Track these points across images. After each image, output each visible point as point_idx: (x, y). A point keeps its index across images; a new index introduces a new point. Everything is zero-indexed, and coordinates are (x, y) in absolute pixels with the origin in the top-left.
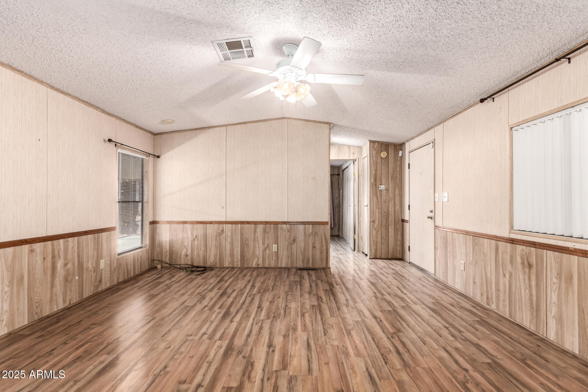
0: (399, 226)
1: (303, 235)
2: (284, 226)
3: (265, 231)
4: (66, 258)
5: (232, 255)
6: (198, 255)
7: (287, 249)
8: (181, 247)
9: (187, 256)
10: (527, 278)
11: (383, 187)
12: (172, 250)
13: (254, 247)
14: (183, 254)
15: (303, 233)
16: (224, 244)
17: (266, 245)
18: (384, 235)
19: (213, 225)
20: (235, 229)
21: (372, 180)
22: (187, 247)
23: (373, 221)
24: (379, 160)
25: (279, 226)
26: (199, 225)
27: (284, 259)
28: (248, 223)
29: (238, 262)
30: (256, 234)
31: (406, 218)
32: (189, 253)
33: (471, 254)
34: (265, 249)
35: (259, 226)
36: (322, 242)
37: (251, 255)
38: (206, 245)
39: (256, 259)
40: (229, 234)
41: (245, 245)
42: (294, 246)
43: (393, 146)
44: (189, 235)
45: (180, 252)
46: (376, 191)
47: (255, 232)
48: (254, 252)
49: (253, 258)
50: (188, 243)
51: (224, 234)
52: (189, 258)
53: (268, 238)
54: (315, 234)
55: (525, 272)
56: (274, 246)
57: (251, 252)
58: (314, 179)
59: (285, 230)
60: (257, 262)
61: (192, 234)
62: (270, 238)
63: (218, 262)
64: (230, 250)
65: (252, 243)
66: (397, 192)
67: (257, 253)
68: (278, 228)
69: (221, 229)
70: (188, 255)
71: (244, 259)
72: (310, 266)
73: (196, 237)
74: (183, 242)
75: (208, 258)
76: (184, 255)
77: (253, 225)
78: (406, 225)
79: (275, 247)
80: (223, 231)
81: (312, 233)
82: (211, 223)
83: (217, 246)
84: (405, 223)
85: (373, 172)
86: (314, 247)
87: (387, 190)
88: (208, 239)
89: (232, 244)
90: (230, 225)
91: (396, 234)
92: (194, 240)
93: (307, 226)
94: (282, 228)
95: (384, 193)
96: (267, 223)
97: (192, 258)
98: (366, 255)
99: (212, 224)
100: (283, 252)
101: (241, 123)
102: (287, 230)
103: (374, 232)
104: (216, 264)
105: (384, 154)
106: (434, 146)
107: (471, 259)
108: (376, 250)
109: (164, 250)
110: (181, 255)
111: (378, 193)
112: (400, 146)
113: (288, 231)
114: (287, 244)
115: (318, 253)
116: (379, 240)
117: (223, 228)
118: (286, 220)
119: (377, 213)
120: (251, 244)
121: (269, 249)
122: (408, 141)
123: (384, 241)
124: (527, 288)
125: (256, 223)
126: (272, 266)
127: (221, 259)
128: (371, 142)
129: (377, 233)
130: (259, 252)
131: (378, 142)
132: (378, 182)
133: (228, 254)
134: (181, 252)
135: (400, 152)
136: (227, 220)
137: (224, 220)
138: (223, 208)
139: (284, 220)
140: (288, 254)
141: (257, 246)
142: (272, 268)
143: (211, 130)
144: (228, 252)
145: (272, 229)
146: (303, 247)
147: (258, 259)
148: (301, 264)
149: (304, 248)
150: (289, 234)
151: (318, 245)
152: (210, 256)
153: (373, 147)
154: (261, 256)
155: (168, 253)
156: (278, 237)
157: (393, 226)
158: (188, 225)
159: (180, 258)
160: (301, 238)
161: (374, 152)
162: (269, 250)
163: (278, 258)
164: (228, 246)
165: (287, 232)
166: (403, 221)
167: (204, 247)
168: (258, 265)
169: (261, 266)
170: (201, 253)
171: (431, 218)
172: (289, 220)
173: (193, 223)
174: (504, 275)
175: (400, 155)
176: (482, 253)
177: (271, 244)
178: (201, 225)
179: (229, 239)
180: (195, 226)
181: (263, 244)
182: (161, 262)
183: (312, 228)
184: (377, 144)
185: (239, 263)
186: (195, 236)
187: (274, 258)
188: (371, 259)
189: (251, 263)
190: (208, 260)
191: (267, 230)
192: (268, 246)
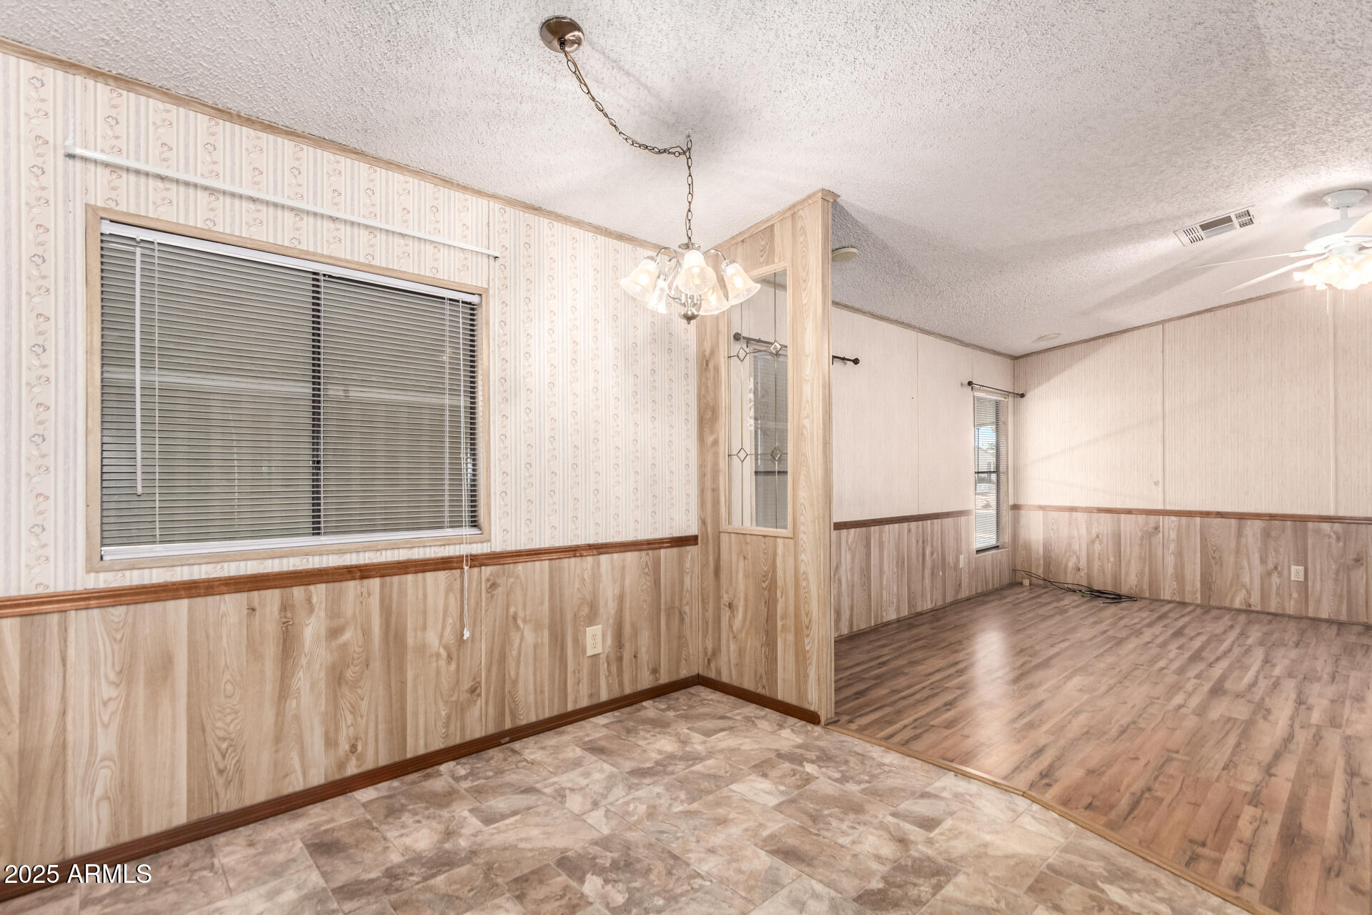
2: (1325, 526)
3: (1266, 534)
4: (932, 546)
5: (1180, 577)
6: (1102, 570)
7: (1336, 580)
8: (1066, 551)
9: (1079, 569)
12: (1050, 557)
13: (1238, 567)
14: (1070, 565)
16: (1160, 553)
17: (1270, 566)
19: (1133, 516)
20: (1188, 527)
22: (1078, 553)
25: (1311, 525)
26: (1103, 515)
27: (1324, 600)
28: (1220, 515)
29: (1195, 594)
30: (1244, 540)
32: (1083, 564)
34: (1269, 574)
35: (1249, 522)
37: (1229, 582)
38: (1118, 554)
39: (1244, 591)
40: (1173, 535)
41: (1213, 561)
42: (1359, 573)
44: (1083, 531)
45: (1064, 562)
47: (1240, 534)
48: (1237, 576)
49: (1234, 589)
50: (1080, 546)
51: (1161, 535)
52: (1082, 573)
53: (1276, 551)
56: (1294, 568)
57: (1230, 574)
59: (1330, 536)
60: (1245, 599)
61: (1089, 531)
62: (1282, 549)
63: (1146, 587)
64: (1176, 568)
65: (1232, 559)
67: (1246, 580)
68: (1305, 530)
69: (1153, 525)
70: (1081, 568)
71: (1210, 589)
73: (1098, 537)
74: (1070, 545)
75: (1123, 577)
76: (1073, 569)
77: (1233, 522)
79: (1297, 570)
80: (1157, 528)
82: (1129, 512)
83: (1145, 558)
88: (1122, 542)
89: (1179, 554)
90: (1173, 518)
92: (1093, 542)
94: (1318, 531)
96: (1272, 517)
97: (1089, 576)
99: (1132, 514)
100: (1321, 585)
101: (1199, 313)
102: (1334, 536)
104: (1142, 590)
109: (1034, 556)
110: (1066, 566)
113: (1339, 539)
114: (1334, 567)
117: (1157, 522)
118: (1330, 513)
120: (1230, 560)
121: (1280, 573)
125: (1241, 517)
126: (1291, 611)
127: (1153, 583)
130: (1251, 577)
133: (1169, 573)
134: (1067, 561)
136: (1168, 508)
137: (1160, 507)
138: (1156, 483)
139: (1325, 513)
140: (1339, 591)
141: (1245, 563)
142: (1290, 616)
143: (1126, 335)
144: (1170, 570)
145: (1289, 531)
147: (1249, 593)
150: (1341, 544)
152: (1127, 574)
154: (1257, 586)
155: (1042, 562)
156: (1305, 550)
158: (1079, 514)
159: (1066, 573)
162: (1279, 577)
163: (1307, 598)
164: (1170, 561)
165: (1333, 540)
167: (1115, 557)
168: (1250, 606)
169: (1259, 608)
170: (1109, 568)
172: (1342, 514)
173: (1089, 510)
177: (1286, 564)
178: (1109, 516)
179: (1172, 547)
180: (1096, 515)
181: (1263, 561)
182: (1029, 574)
185: (1199, 595)
186: (1094, 535)
187: (1295, 595)
189: (1229, 598)
190: (1123, 582)
191: (1273, 534)
192: (1276, 568)
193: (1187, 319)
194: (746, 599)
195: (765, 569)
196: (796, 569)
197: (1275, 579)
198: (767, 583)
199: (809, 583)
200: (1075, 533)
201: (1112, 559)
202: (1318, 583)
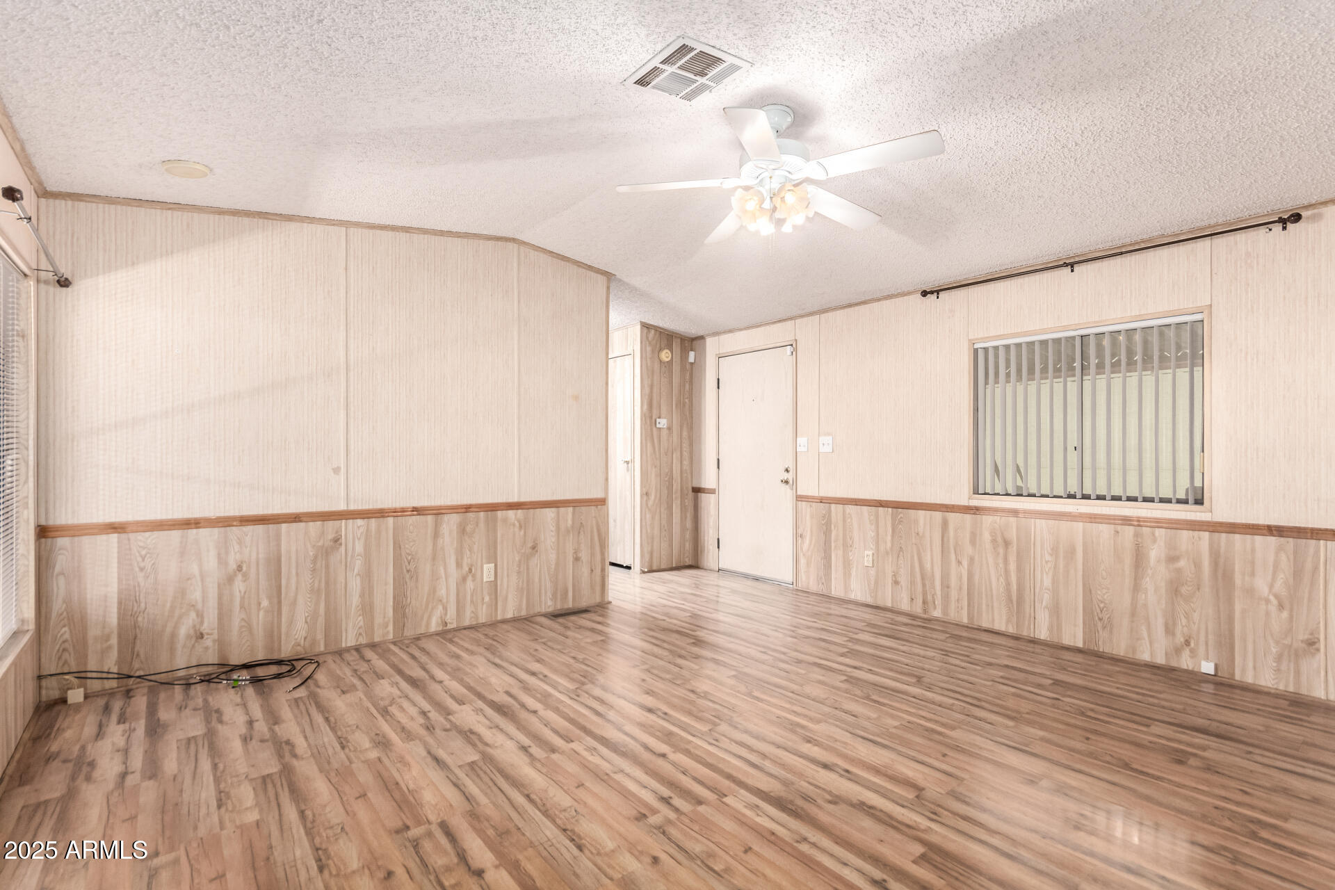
0: (689, 502)
1: (553, 534)
2: (511, 513)
3: (462, 531)
5: (367, 609)
6: (248, 626)
7: (519, 572)
8: (173, 608)
9: (201, 636)
10: (1001, 561)
11: (663, 423)
12: (135, 626)
13: (435, 577)
14: (183, 631)
15: (553, 529)
16: (341, 579)
17: (466, 569)
18: (664, 522)
19: (302, 525)
20: (379, 531)
21: (645, 407)
22: (200, 606)
23: (647, 494)
24: (657, 366)
25: (499, 514)
26: (249, 529)
27: (510, 597)
28: (418, 511)
29: (387, 627)
30: (440, 541)
31: (709, 485)
32: (210, 623)
33: (889, 538)
34: (464, 579)
35: (446, 517)
36: (592, 547)
37: (425, 600)
38: (277, 593)
39: (440, 607)
40: (359, 548)
41: (408, 576)
42: (534, 561)
43: (679, 340)
44: (211, 562)
45: (169, 630)
46: (652, 430)
47: (436, 535)
48: (434, 590)
49: (430, 607)
50: (205, 594)
51: (343, 549)
52: (208, 642)
53: (470, 550)
54: (579, 528)
55: (998, 554)
56: (486, 566)
59: (514, 525)
60: (441, 617)
61: (222, 561)
62: (476, 547)
63: (320, 637)
64: (362, 595)
65: (428, 568)
66: (685, 434)
67: (442, 592)
68: (495, 520)
69: (330, 536)
70: (204, 632)
71: (404, 615)
72: (570, 604)
73: (239, 568)
74: (182, 592)
75: (284, 630)
76: (188, 637)
77: (430, 518)
78: (707, 501)
79: (488, 568)
80: (336, 540)
81: (573, 527)
82: (296, 518)
83: (319, 589)
84: (703, 496)
85: (647, 390)
86: (577, 559)
87: (669, 428)
88: (284, 569)
89: (367, 575)
90: (360, 522)
91: (683, 519)
92: (230, 579)
93: (562, 510)
94: (505, 520)
95: (665, 433)
96: (467, 508)
97: (222, 643)
98: (629, 568)
99: (301, 521)
100: (508, 581)
101: (394, 228)
102: (517, 524)
103: (648, 516)
104: (314, 642)
105: (665, 355)
106: (795, 351)
107: (889, 545)
108: (651, 553)
109: (93, 633)
110: (173, 636)
111: (655, 432)
112: (691, 343)
113: (521, 527)
114: (517, 559)
115: (585, 571)
116: (656, 532)
117: (338, 531)
118: (515, 499)
119: (654, 477)
120: (426, 570)
121: (474, 576)
122: (709, 335)
123: (664, 533)
124: (1001, 575)
125: (438, 512)
126: (482, 620)
127: (332, 626)
128: (646, 326)
129: (653, 518)
130: (447, 589)
131: (656, 328)
132: (655, 412)
133: (354, 606)
134: (176, 627)
135: (692, 355)
136: (352, 507)
137: (342, 507)
138: (336, 470)
139: (511, 500)
140: (521, 584)
141: (442, 572)
142: (484, 625)
143: (293, 226)
144: (355, 600)
145: (482, 525)
146: (553, 564)
147: (445, 609)
148: (550, 603)
149: (557, 564)
150: (522, 533)
151: (584, 556)
152: (291, 622)
153: (647, 338)
154: (453, 598)
155: (114, 641)
156: (495, 542)
157: (679, 502)
158: (203, 532)
159: (172, 650)
160: (548, 540)
161: (649, 349)
162: (473, 581)
163: (496, 598)
164: (355, 585)
165: (517, 530)
166: (697, 491)
167: (270, 598)
168: (446, 624)
169: (454, 626)
170: (260, 620)
171: (787, 482)
172: (523, 500)
173: (225, 522)
174: (959, 563)
175: (691, 359)
176: (913, 534)
177: (479, 564)
178: (260, 529)
179: (358, 564)
180: (235, 532)
181: (459, 565)
182: (84, 676)
183: (574, 513)
184: (653, 332)
185: (391, 628)
186: (232, 566)
187: (487, 599)
188: (644, 572)
189: (424, 623)
190: (283, 637)
191: (469, 528)
192: (470, 571)
193: (378, 232)
197: (470, 584)
200: (195, 569)
201: (265, 603)
202: (505, 580)
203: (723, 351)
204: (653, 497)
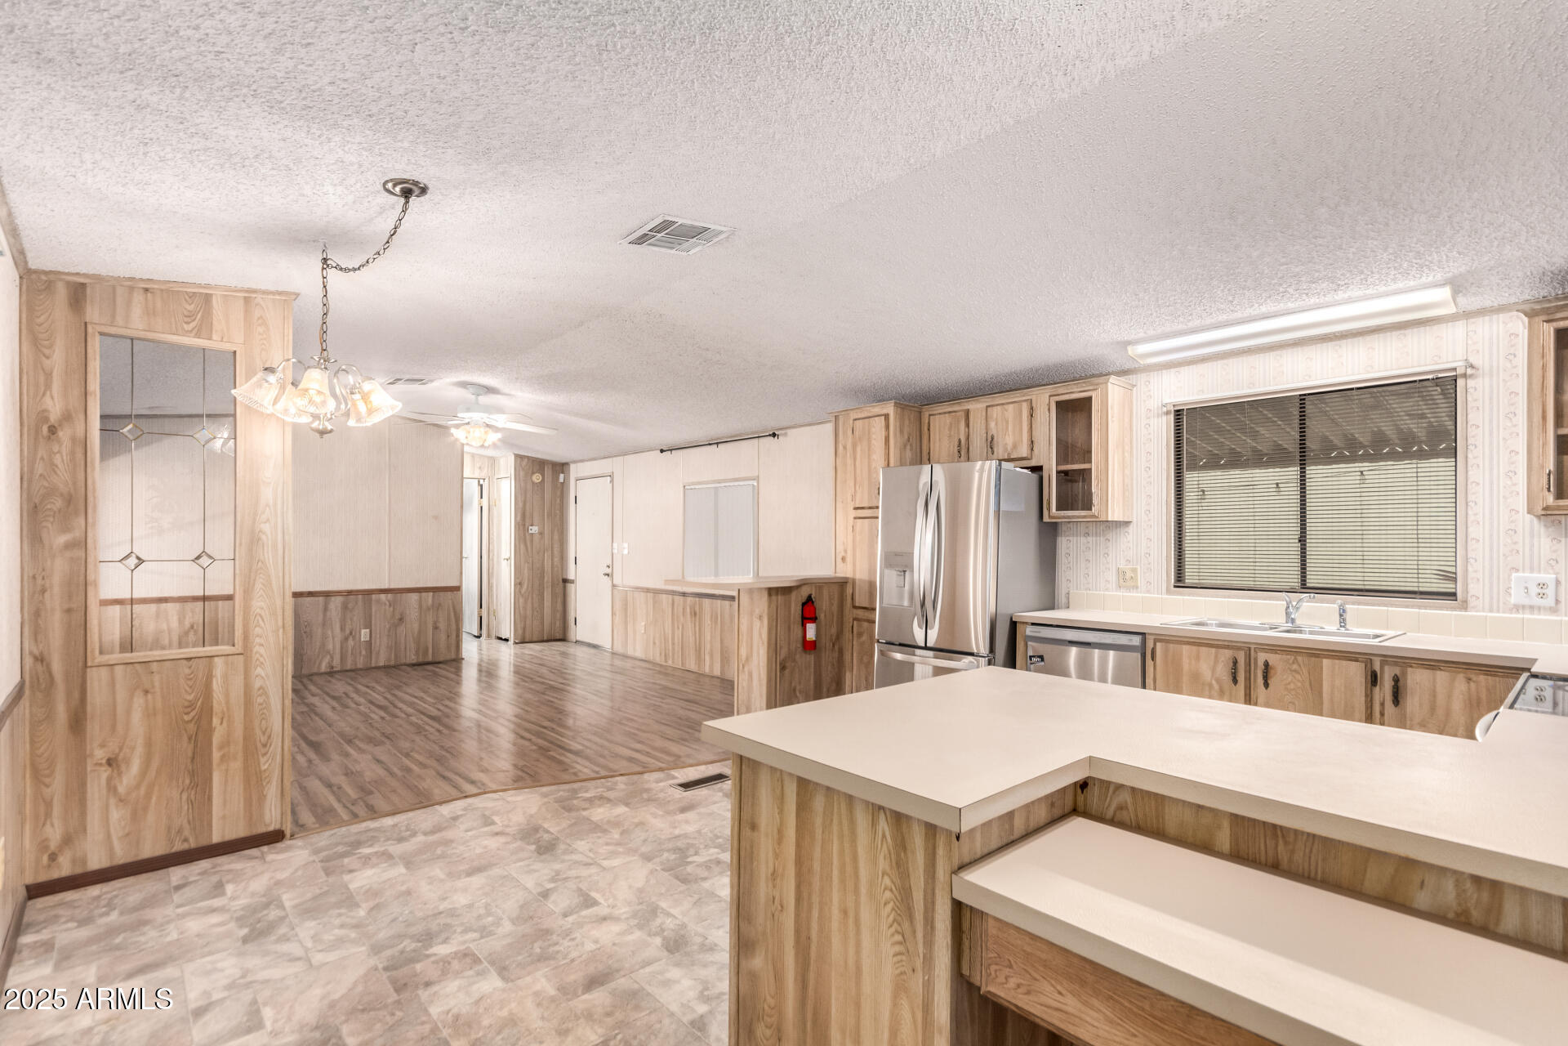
0: (559, 590)
1: (416, 611)
2: (383, 596)
3: (345, 607)
7: (389, 636)
11: (534, 529)
13: (324, 637)
15: (417, 607)
17: (348, 632)
18: (536, 605)
21: (519, 518)
23: (520, 584)
24: (529, 486)
25: (374, 596)
27: (382, 652)
28: (311, 594)
30: (328, 614)
31: (571, 576)
33: (652, 613)
34: (346, 639)
35: (333, 599)
36: (449, 619)
37: (317, 651)
39: (328, 657)
41: (304, 636)
42: (401, 629)
43: (550, 466)
44: (174, 624)
46: (525, 535)
47: (326, 609)
48: (323, 645)
49: (321, 656)
53: (351, 620)
54: (437, 607)
56: (363, 631)
57: (318, 644)
58: (436, 518)
59: (385, 604)
60: (329, 663)
61: (181, 621)
62: (355, 618)
65: (320, 630)
66: (556, 537)
67: (330, 647)
68: (371, 600)
71: (302, 660)
72: (430, 658)
73: (192, 627)
74: (156, 641)
77: (321, 599)
78: (571, 587)
79: (365, 633)
81: (433, 605)
84: (568, 585)
85: (521, 505)
86: (436, 628)
87: (541, 533)
88: (220, 629)
91: (554, 602)
92: (186, 633)
93: (424, 594)
94: (378, 601)
95: (536, 538)
96: (350, 593)
98: (507, 640)
100: (380, 641)
102: (388, 603)
103: (521, 600)
105: (537, 478)
106: (612, 481)
107: (652, 618)
108: (524, 629)
111: (528, 537)
112: (561, 467)
113: (390, 605)
114: (387, 627)
115: (443, 637)
116: (529, 612)
118: (386, 587)
119: (526, 571)
120: (318, 631)
121: (354, 637)
122: (575, 462)
123: (535, 613)
125: (327, 594)
126: (360, 666)
128: (517, 456)
129: (526, 602)
130: (334, 643)
131: (528, 457)
132: (528, 522)
135: (562, 476)
139: (383, 587)
140: (390, 643)
141: (330, 633)
142: (361, 669)
145: (360, 603)
146: (416, 631)
147: (332, 657)
148: (413, 657)
149: (419, 632)
150: (392, 609)
151: (442, 625)
153: (521, 465)
154: (338, 651)
156: (370, 616)
157: (550, 589)
158: (170, 605)
160: (413, 614)
161: (522, 473)
162: (353, 640)
163: (371, 652)
165: (387, 607)
166: (565, 581)
168: (332, 667)
169: (338, 669)
171: (608, 575)
172: (392, 587)
173: (183, 600)
174: (678, 628)
175: (561, 480)
176: (662, 609)
177: (358, 629)
181: (342, 629)
183: (433, 597)
184: (526, 460)
186: (187, 624)
187: (364, 652)
188: (516, 643)
189: (316, 666)
191: (350, 606)
192: (351, 633)
194: (149, 744)
195: (190, 697)
196: (247, 687)
197: (351, 642)
198: (193, 714)
199: (268, 697)
200: (164, 626)
202: (378, 641)
203: (581, 475)
204: (525, 586)
